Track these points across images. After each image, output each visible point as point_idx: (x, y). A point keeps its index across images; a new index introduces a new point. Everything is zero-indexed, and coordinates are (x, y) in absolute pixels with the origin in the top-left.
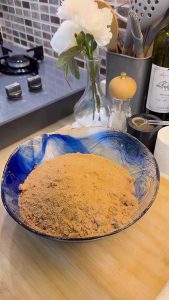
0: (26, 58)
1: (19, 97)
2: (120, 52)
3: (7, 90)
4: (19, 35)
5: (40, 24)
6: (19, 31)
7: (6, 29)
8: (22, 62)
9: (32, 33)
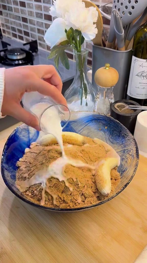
0: (23, 50)
2: (104, 45)
4: (17, 31)
5: (35, 21)
6: (16, 27)
7: (5, 26)
8: (19, 54)
9: (28, 29)
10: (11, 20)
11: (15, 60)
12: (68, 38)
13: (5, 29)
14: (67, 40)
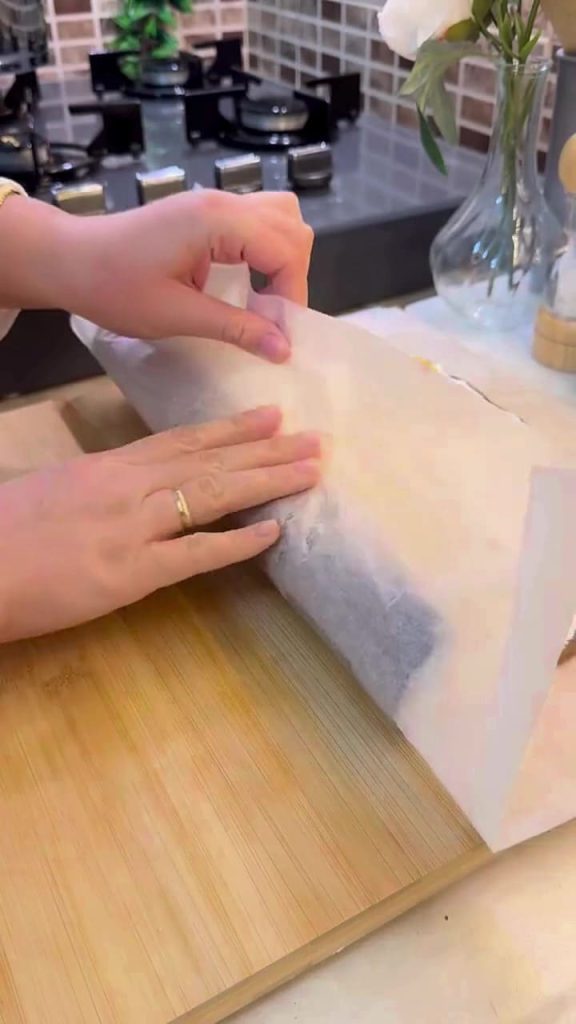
4: (298, 54)
5: (364, 10)
6: (297, 42)
7: (260, 39)
8: (284, 111)
9: (337, 46)
10: (283, 18)
11: (270, 133)
12: (474, 13)
13: (260, 52)
14: (470, 20)
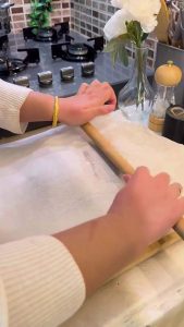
0: (86, 46)
1: (71, 80)
2: (170, 43)
3: (61, 72)
7: (75, 20)
11: (77, 56)
12: (128, 31)
13: (75, 24)
